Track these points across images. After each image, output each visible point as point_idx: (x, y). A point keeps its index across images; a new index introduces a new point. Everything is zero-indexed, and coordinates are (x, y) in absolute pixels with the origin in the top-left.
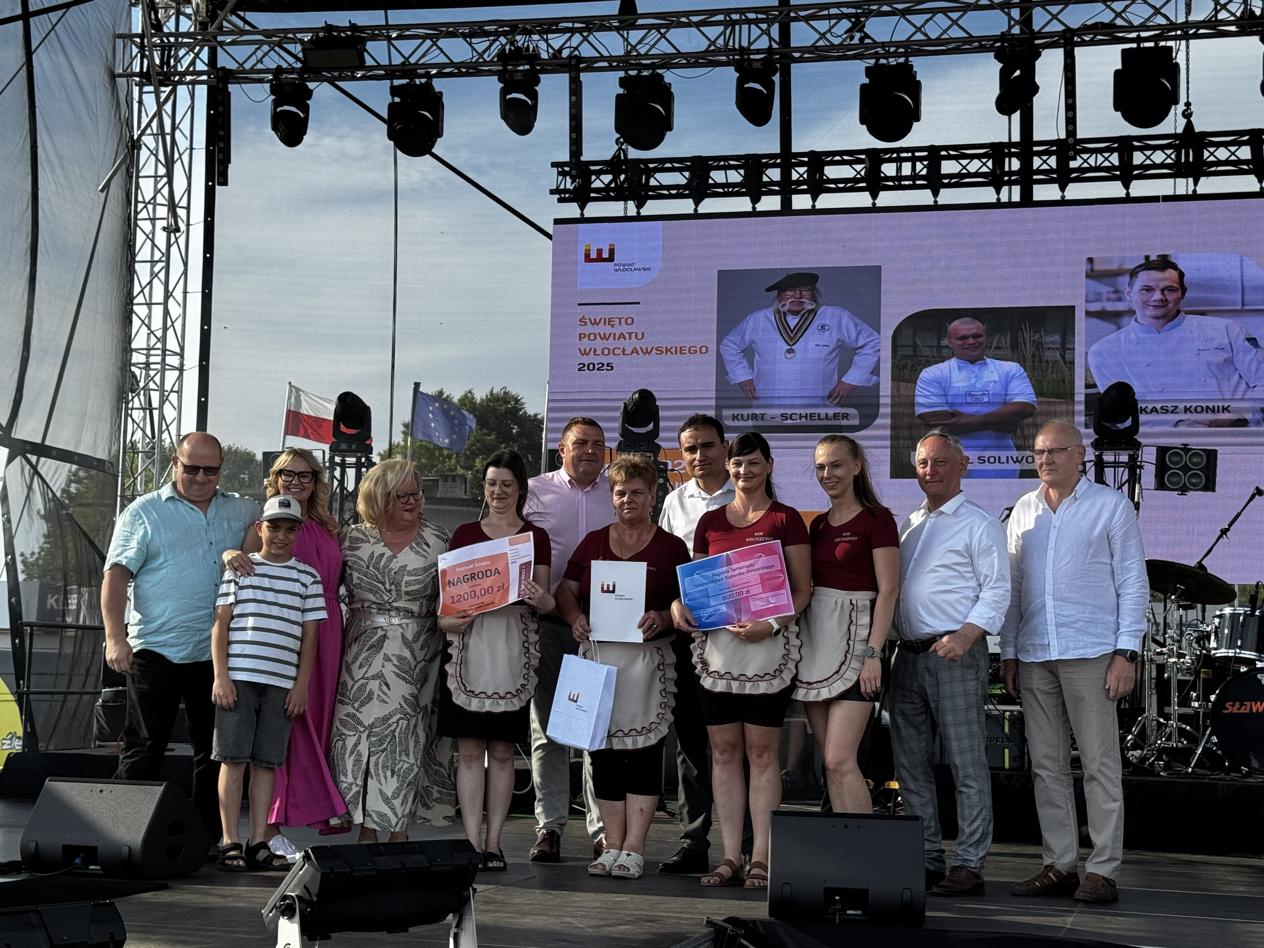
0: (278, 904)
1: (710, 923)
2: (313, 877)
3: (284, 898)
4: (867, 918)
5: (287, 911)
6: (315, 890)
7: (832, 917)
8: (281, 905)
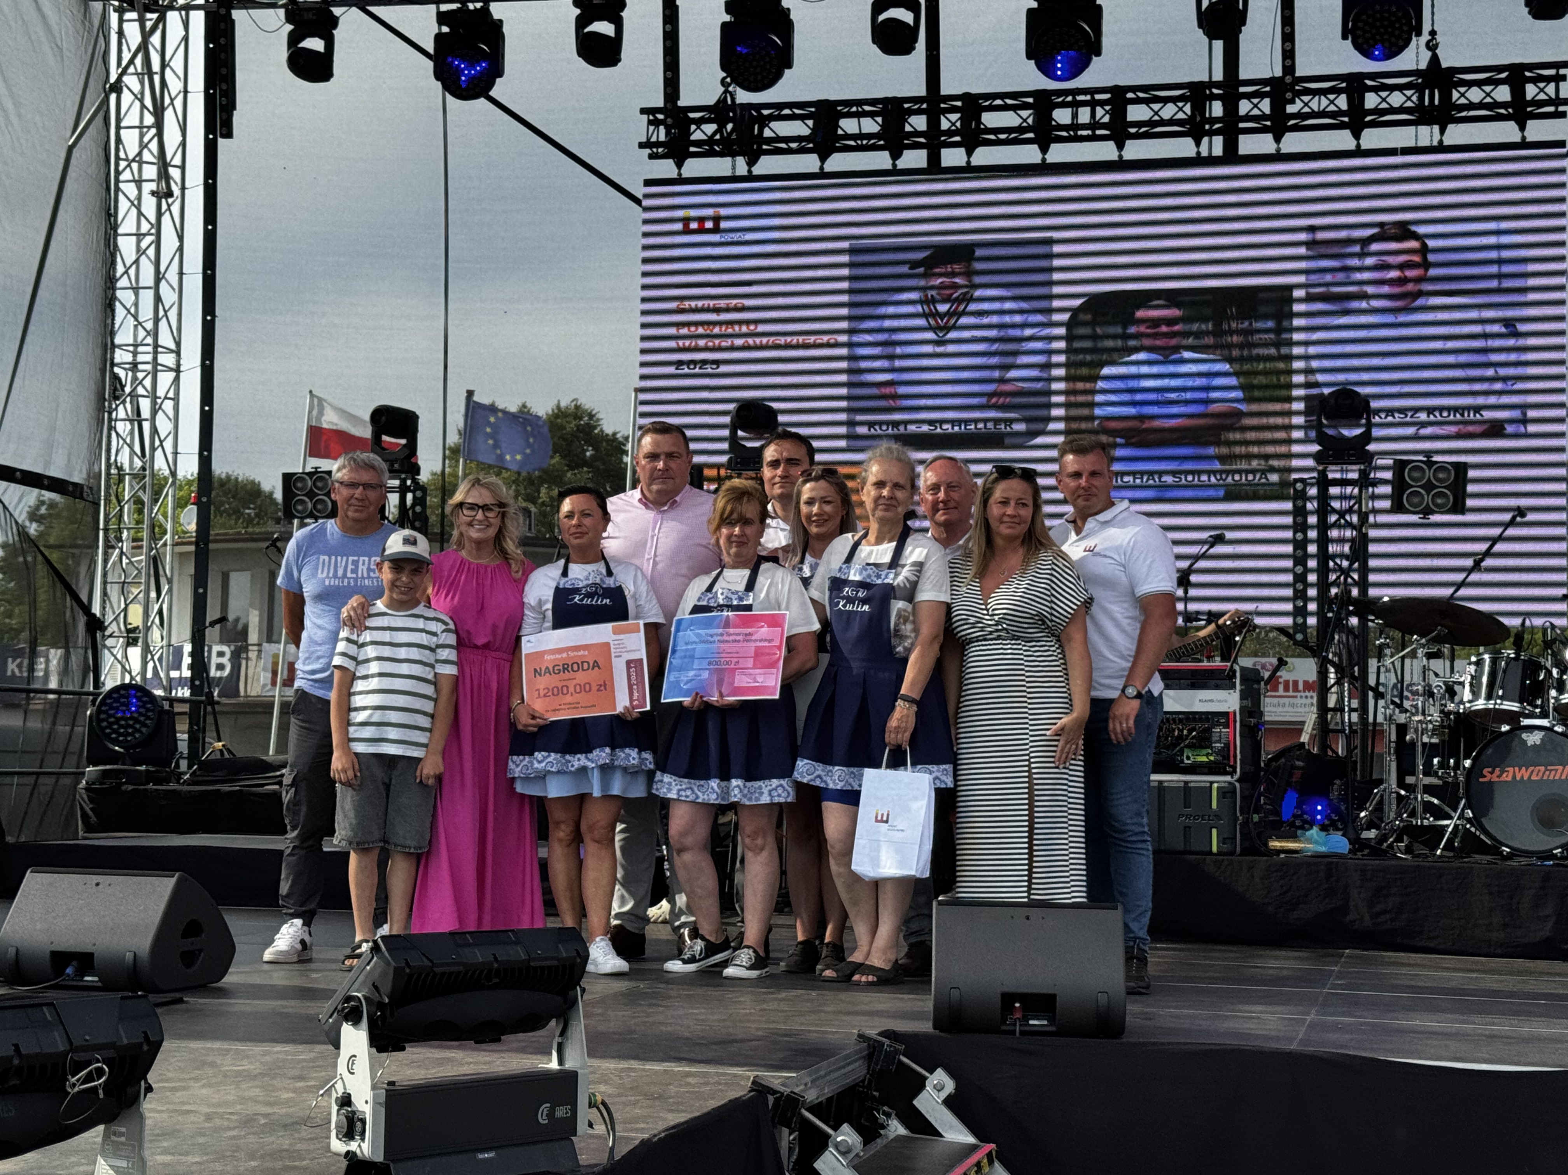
0: (340, 1007)
1: (861, 1037)
2: (384, 974)
4: (1053, 1029)
5: (352, 1015)
6: (386, 987)
7: (1011, 1028)
8: (344, 1008)
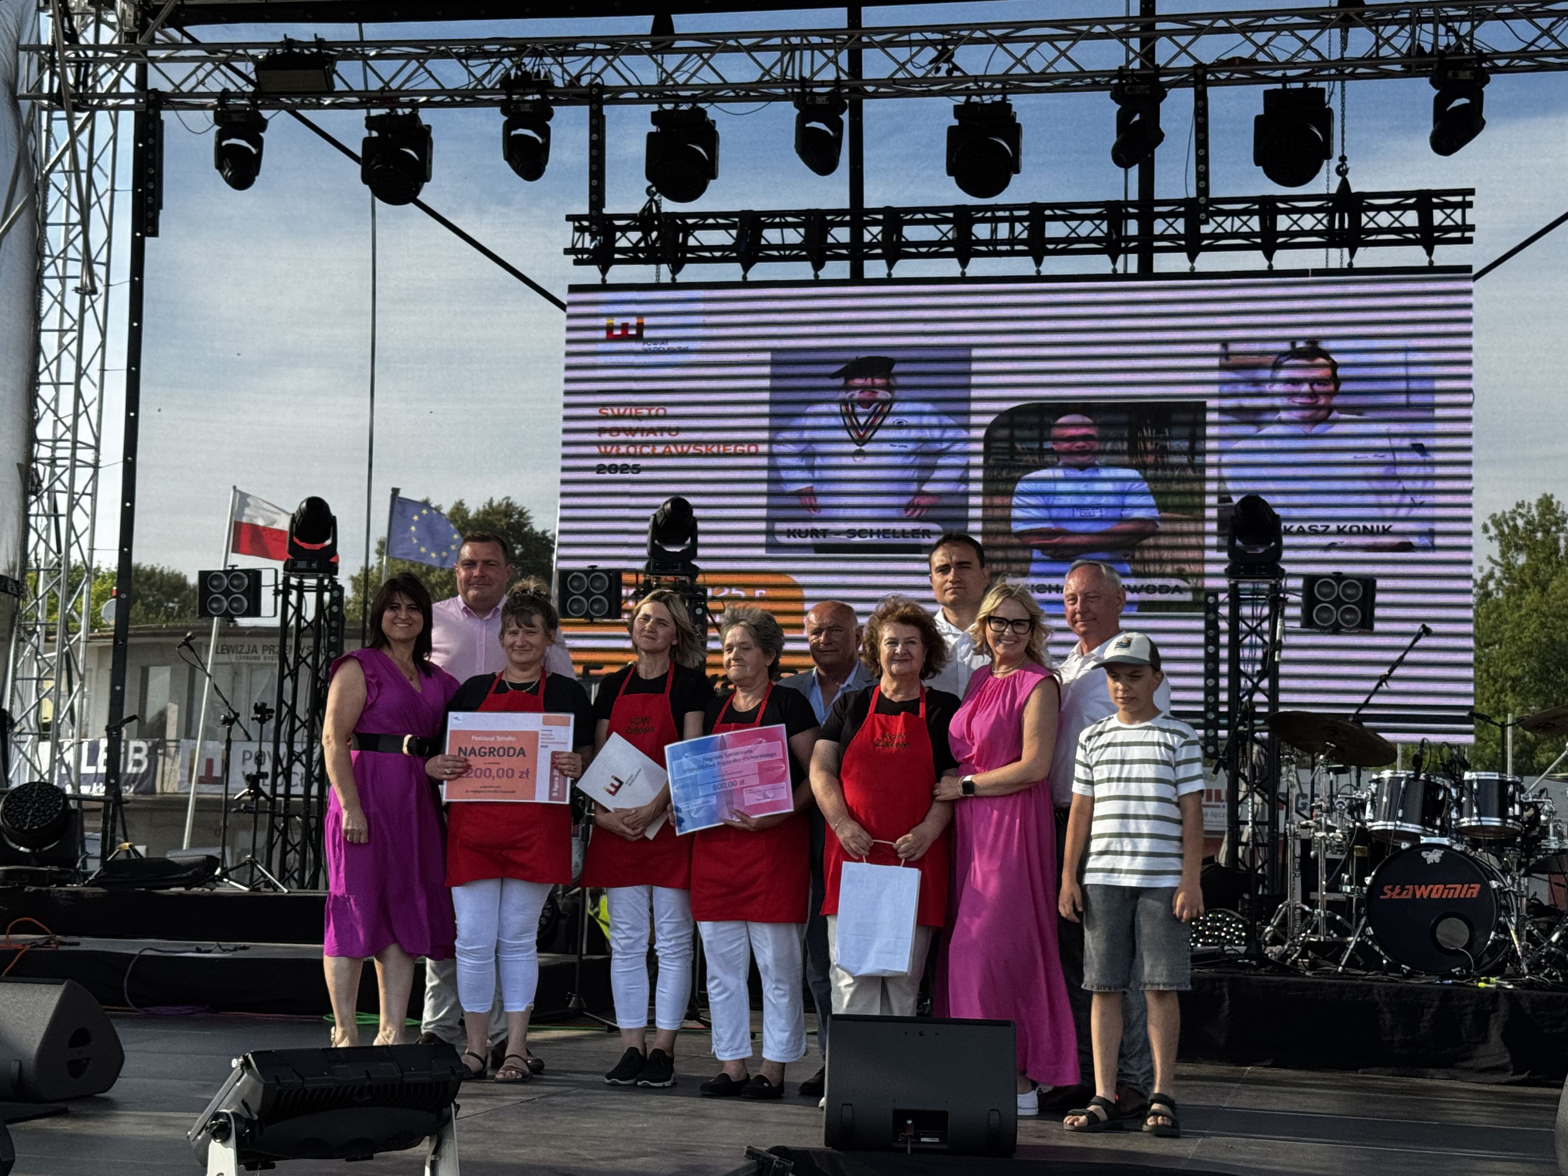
0: (208, 1124)
1: (751, 1153)
2: (253, 1090)
3: (216, 1116)
4: (945, 1147)
5: (221, 1132)
6: (255, 1106)
7: (903, 1146)
8: (212, 1125)
